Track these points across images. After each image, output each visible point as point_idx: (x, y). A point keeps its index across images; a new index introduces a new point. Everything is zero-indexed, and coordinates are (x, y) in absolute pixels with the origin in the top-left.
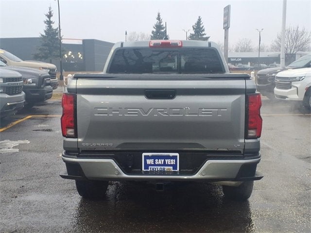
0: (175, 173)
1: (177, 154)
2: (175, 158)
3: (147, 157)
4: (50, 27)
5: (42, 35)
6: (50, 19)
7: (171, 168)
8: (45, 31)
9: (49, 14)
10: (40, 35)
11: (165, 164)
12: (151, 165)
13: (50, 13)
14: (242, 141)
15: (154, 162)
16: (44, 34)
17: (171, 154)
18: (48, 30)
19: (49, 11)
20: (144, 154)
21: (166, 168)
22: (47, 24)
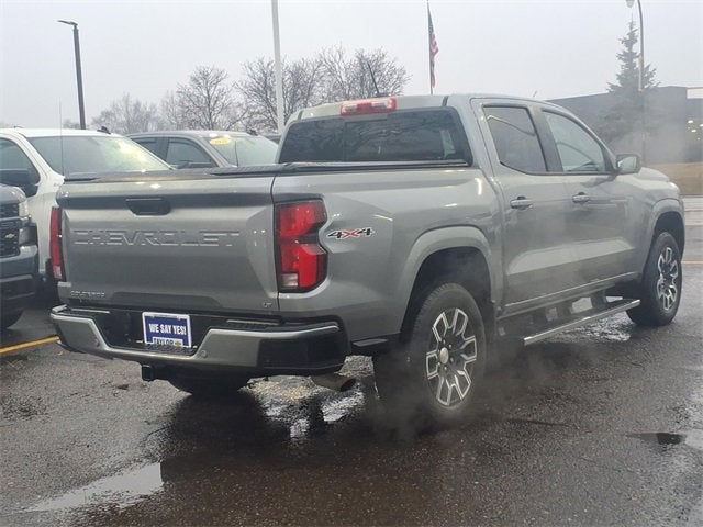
0: (185, 352)
1: (186, 317)
2: (183, 323)
3: (149, 320)
4: (631, 65)
5: (612, 86)
6: (630, 49)
7: (181, 341)
8: (620, 77)
9: (628, 38)
10: (608, 86)
11: (172, 335)
12: (156, 334)
13: (632, 34)
14: (273, 295)
15: (160, 329)
16: (617, 83)
17: (180, 316)
18: (625, 73)
19: (629, 31)
20: (145, 314)
21: (175, 340)
22: (624, 60)
